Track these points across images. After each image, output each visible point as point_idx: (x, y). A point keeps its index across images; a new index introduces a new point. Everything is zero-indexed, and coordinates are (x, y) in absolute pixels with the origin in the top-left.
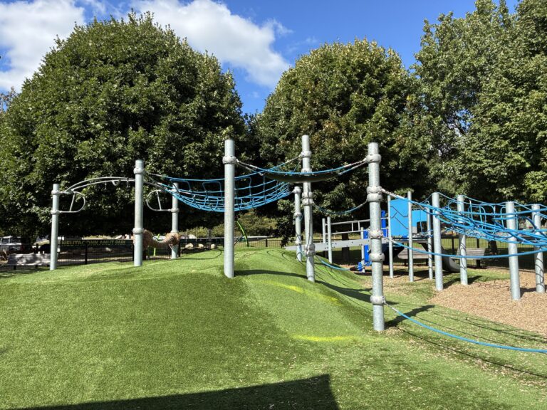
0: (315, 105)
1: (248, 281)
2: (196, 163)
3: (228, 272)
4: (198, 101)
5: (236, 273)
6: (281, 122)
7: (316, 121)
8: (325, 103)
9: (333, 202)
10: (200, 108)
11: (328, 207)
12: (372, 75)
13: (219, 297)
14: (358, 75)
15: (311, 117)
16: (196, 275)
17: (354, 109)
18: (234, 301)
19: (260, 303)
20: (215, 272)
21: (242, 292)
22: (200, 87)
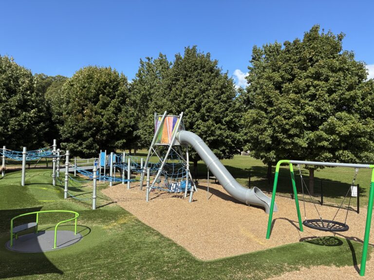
0: (81, 100)
1: (29, 187)
2: (15, 128)
3: (23, 184)
4: (19, 96)
5: (25, 185)
6: (64, 106)
7: (82, 107)
8: (86, 99)
9: (87, 146)
10: (20, 100)
11: (85, 148)
12: (110, 88)
13: (19, 191)
14: (103, 87)
15: (79, 105)
16: (13, 186)
17: (100, 102)
18: (23, 192)
19: (31, 192)
20: (18, 184)
21: (26, 190)
22: (20, 89)
